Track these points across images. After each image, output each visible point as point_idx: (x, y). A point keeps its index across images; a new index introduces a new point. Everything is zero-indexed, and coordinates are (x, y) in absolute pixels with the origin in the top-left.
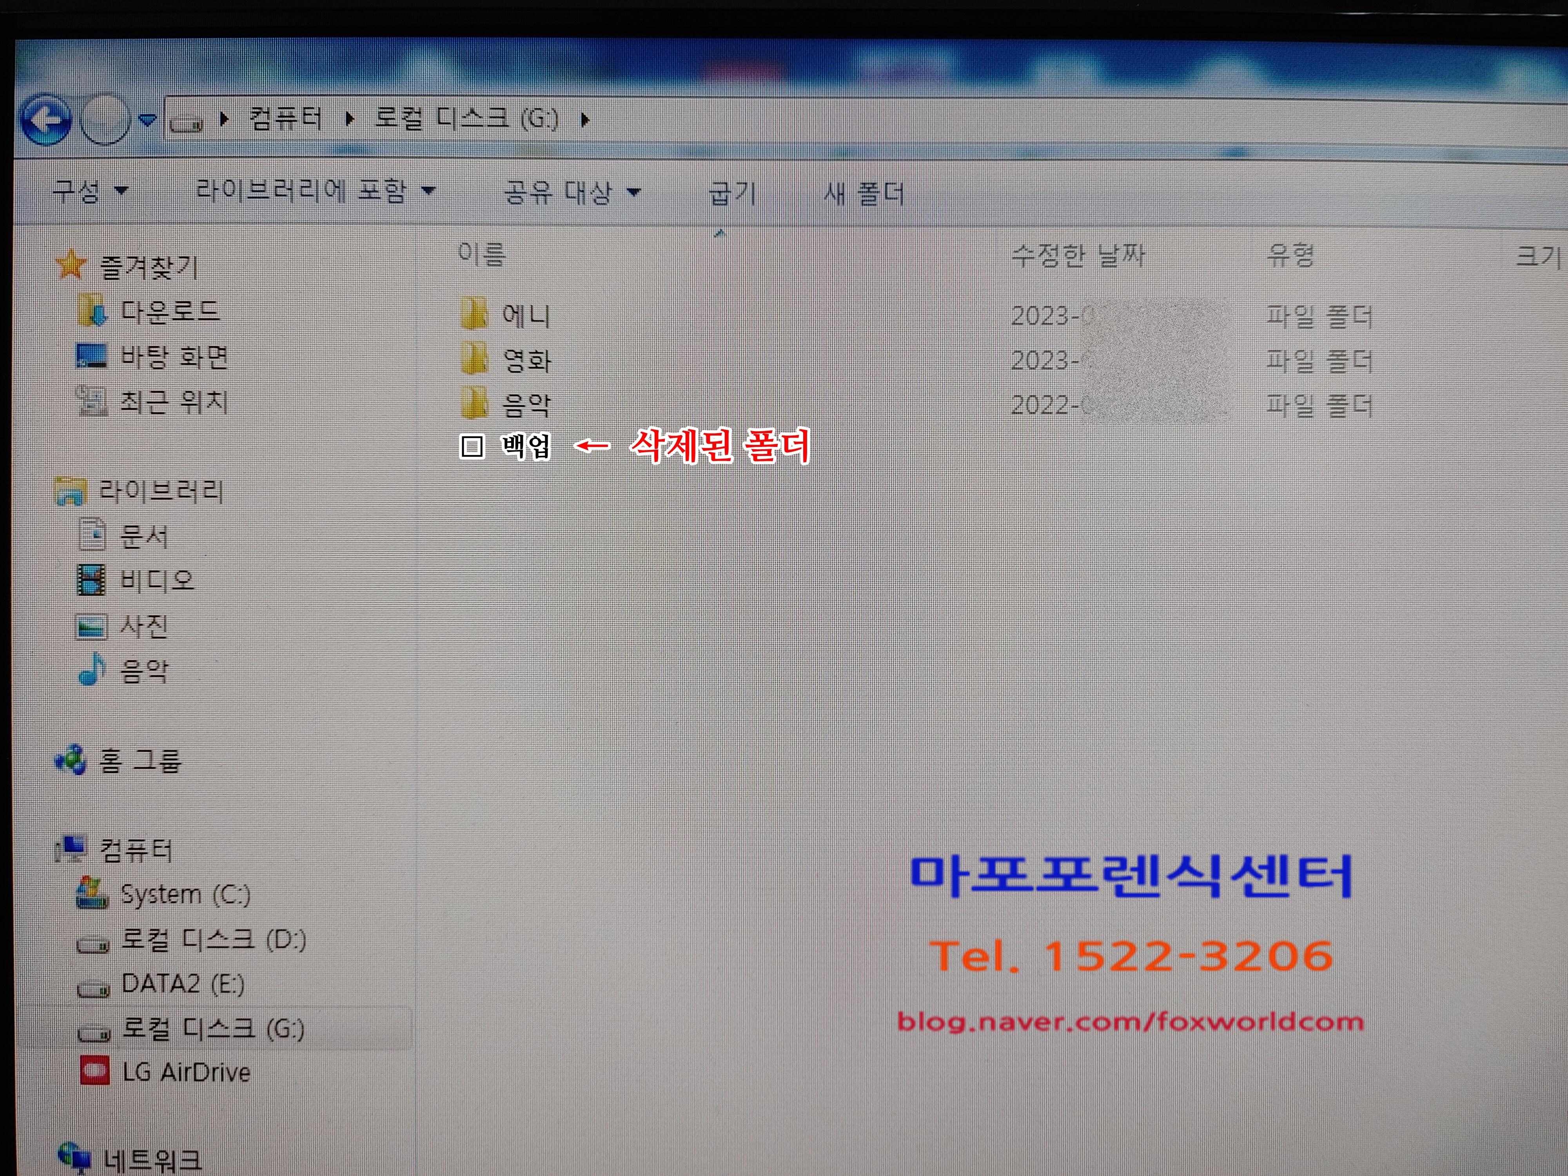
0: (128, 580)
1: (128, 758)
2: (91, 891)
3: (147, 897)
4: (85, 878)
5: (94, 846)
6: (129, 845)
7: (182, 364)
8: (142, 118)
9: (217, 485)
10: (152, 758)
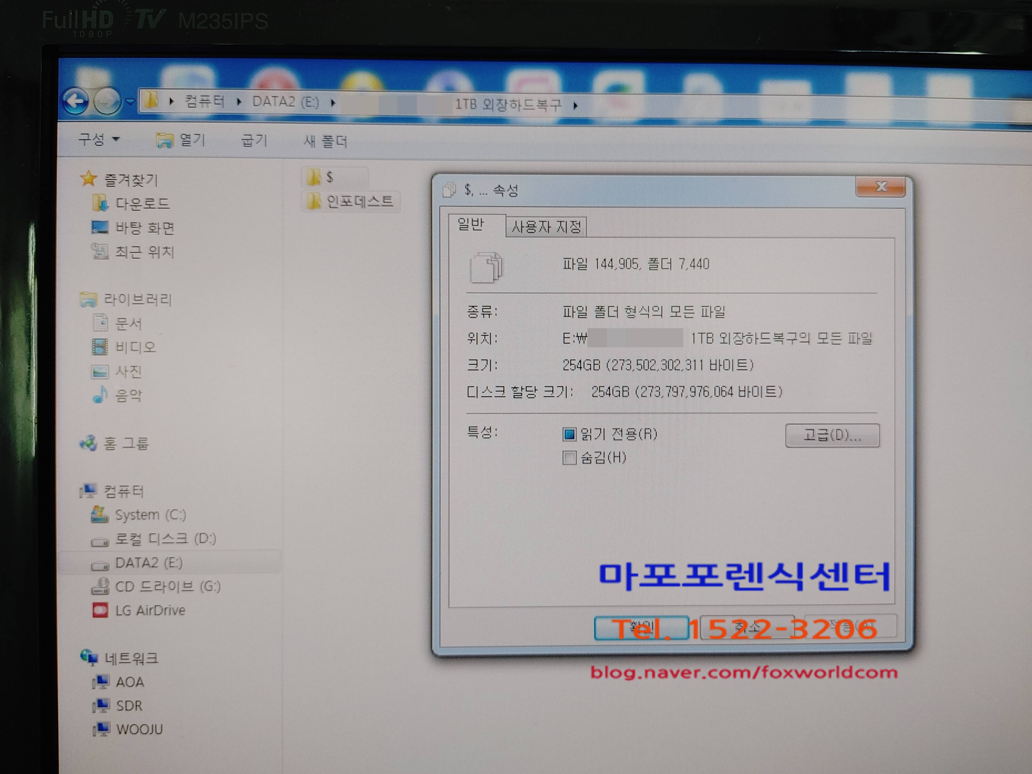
0: (120, 347)
1: (119, 442)
2: (99, 513)
3: (130, 516)
4: (96, 507)
5: (101, 490)
6: (120, 489)
7: (150, 232)
8: (127, 100)
9: (168, 296)
10: (132, 442)
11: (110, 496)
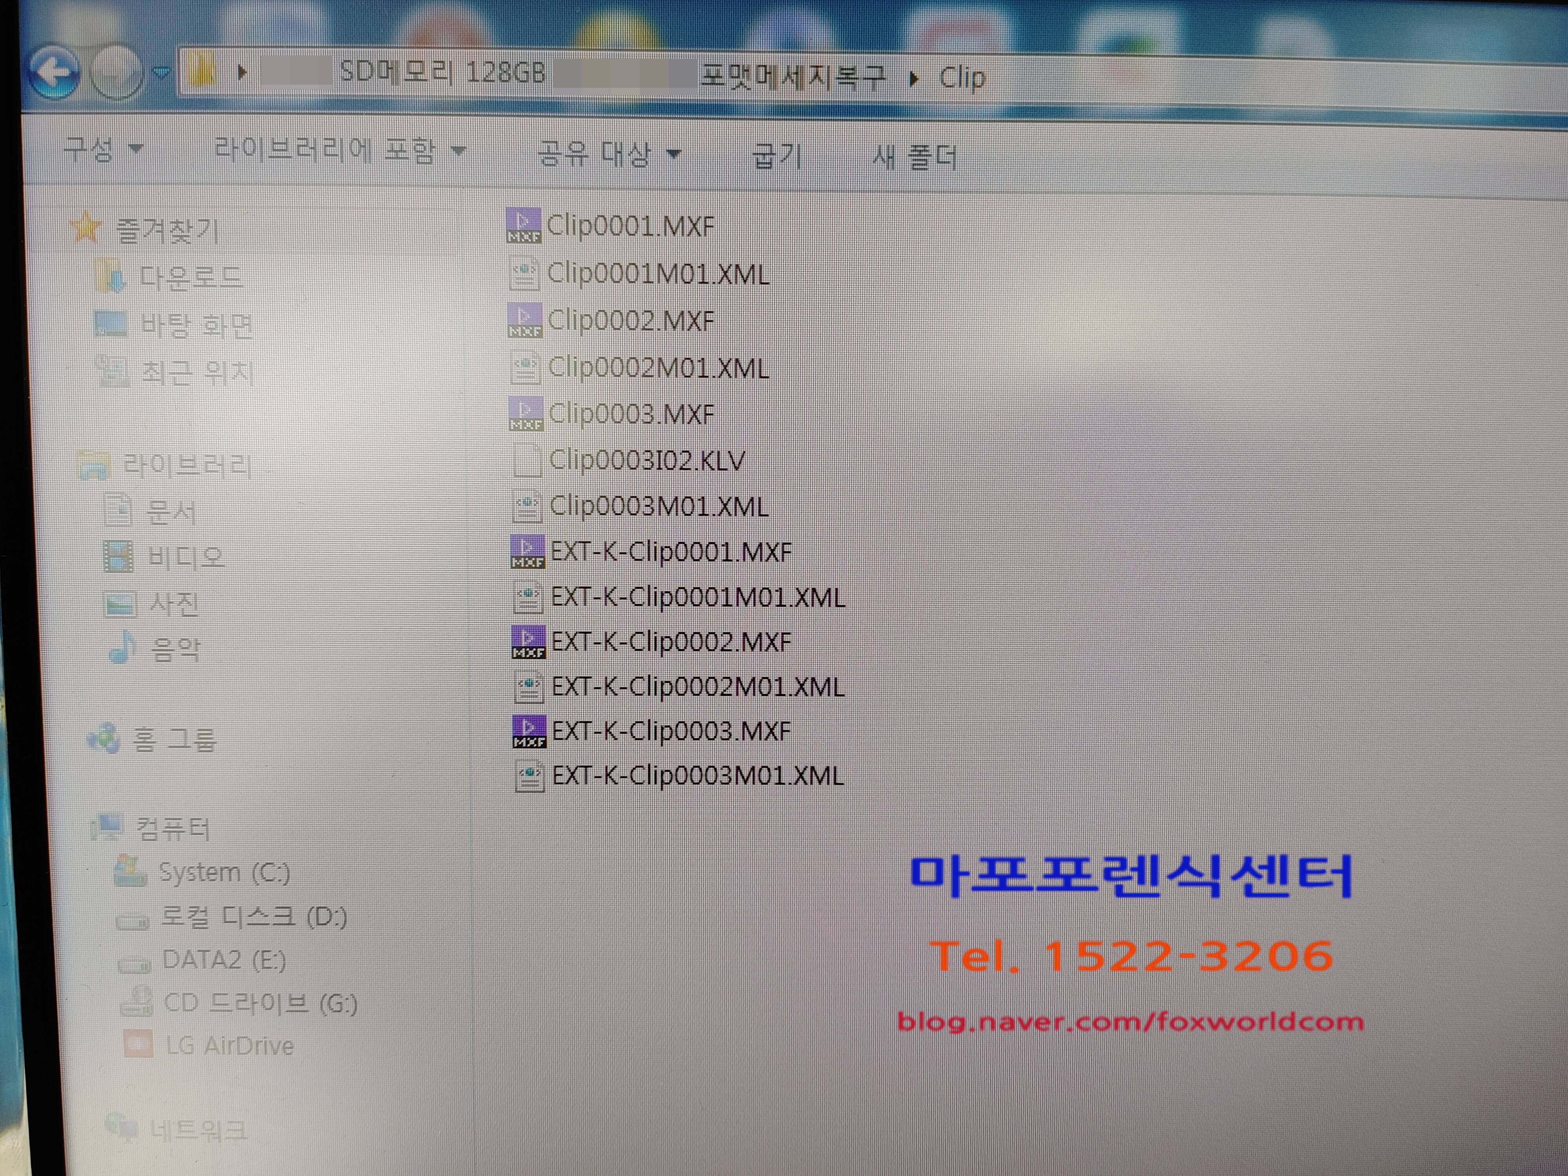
1: (162, 737)
4: (122, 855)
5: (129, 824)
7: (205, 333)
9: (245, 461)
11: (147, 837)
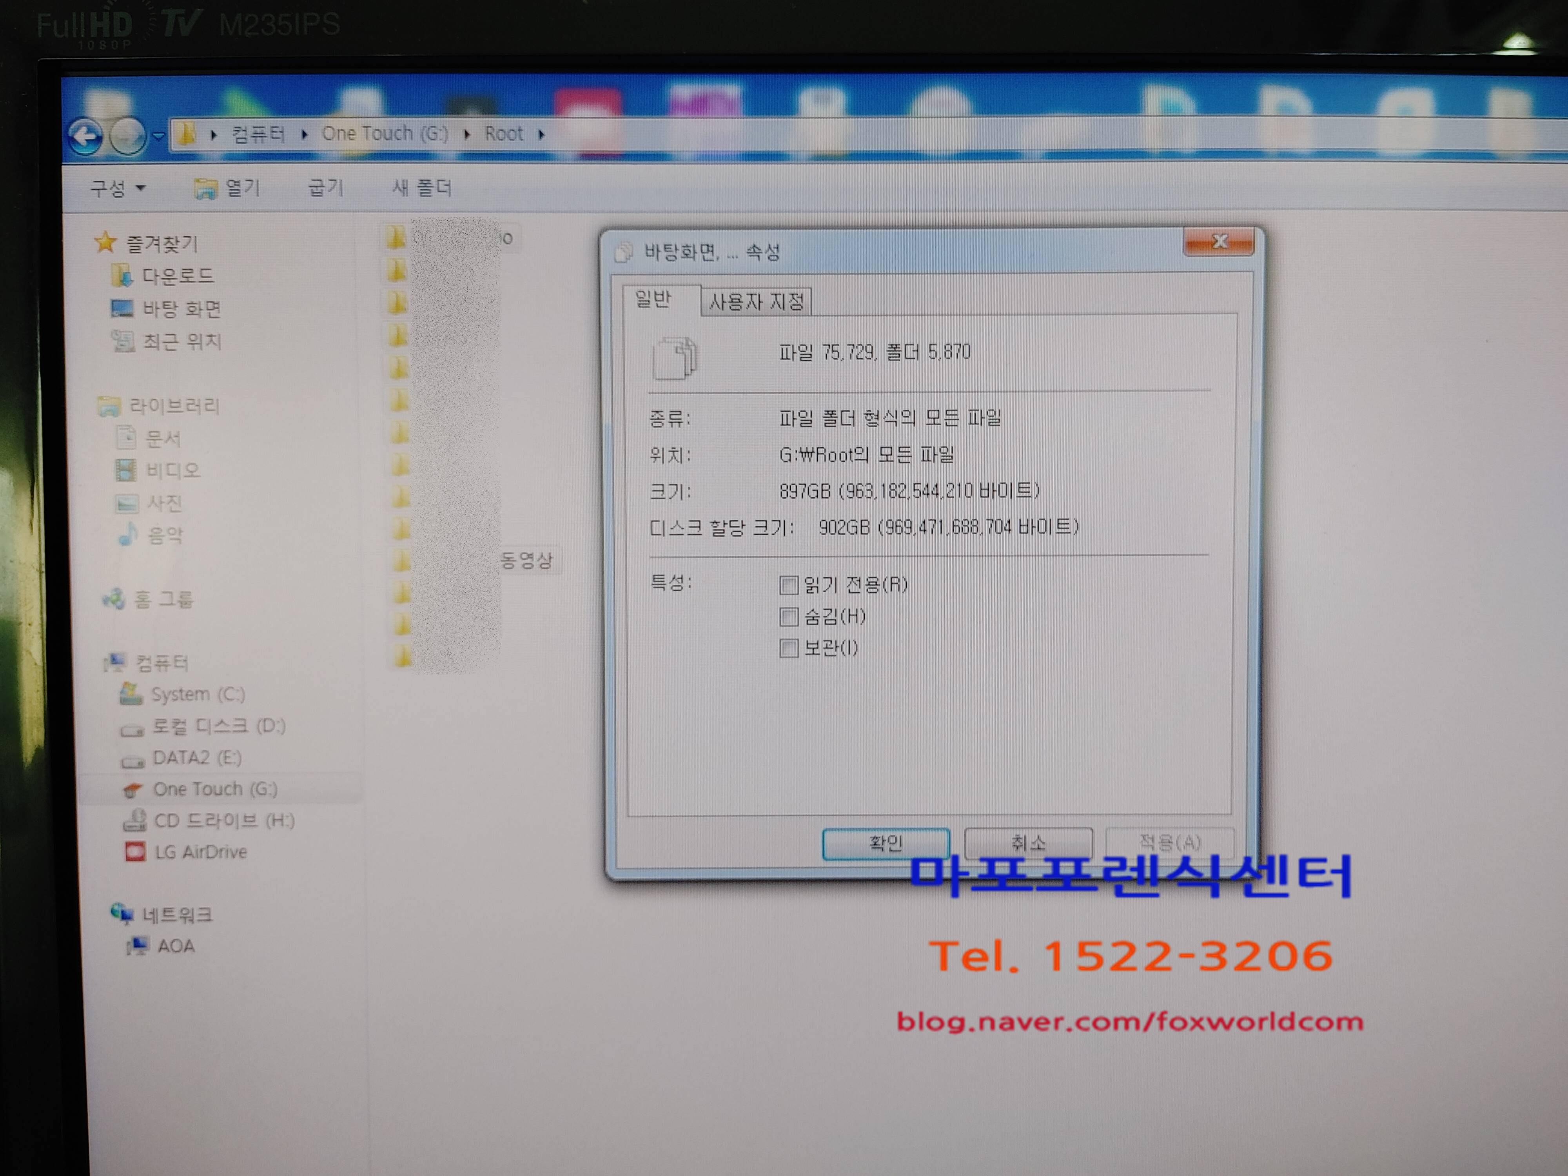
0: (152, 470)
2: (130, 693)
3: (171, 695)
6: (157, 659)
8: (155, 134)
10: (172, 597)
